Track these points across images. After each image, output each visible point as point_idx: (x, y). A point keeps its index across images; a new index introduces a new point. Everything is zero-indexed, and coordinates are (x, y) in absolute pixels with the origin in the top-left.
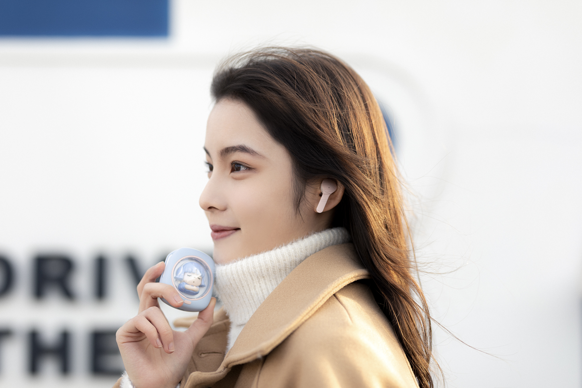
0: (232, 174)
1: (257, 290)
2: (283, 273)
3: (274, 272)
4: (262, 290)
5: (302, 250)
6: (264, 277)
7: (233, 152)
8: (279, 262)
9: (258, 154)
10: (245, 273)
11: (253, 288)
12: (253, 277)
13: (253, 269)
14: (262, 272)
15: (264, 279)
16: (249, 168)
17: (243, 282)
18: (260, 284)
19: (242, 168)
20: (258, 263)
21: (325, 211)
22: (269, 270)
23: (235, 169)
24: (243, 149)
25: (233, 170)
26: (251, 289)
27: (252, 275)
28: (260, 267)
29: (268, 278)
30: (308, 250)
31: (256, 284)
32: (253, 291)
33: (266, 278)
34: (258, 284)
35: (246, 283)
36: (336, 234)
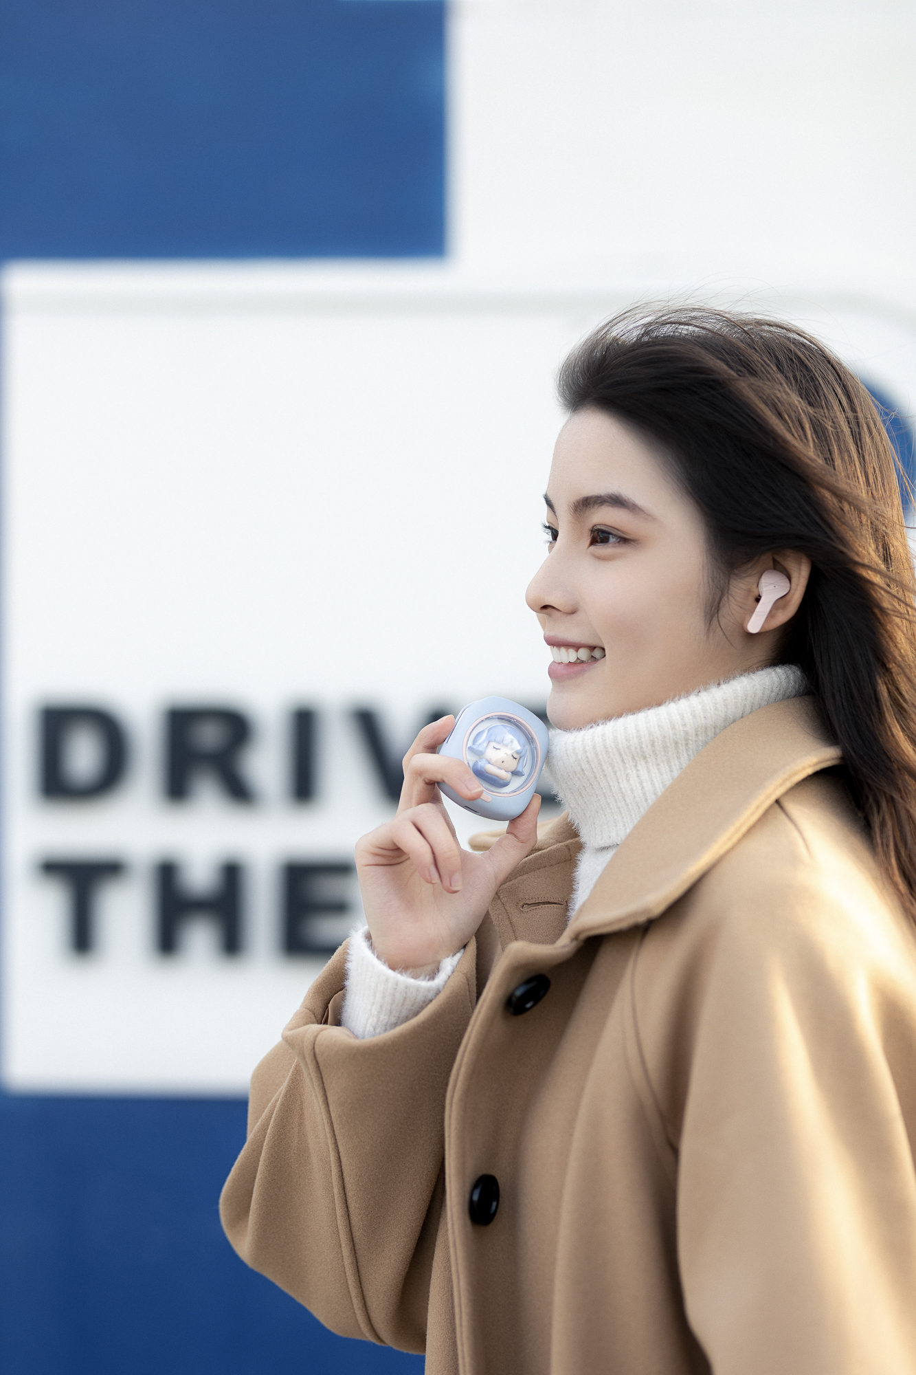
0: (592, 548)
1: (632, 782)
2: (683, 750)
3: (665, 748)
4: (641, 783)
5: (718, 706)
6: (645, 758)
7: (596, 506)
8: (674, 728)
9: (645, 513)
10: (610, 750)
11: (624, 778)
12: (625, 757)
13: (624, 741)
14: (641, 748)
15: (646, 762)
16: (624, 540)
17: (605, 767)
18: (637, 770)
19: (612, 540)
20: (635, 731)
21: (763, 631)
22: (656, 744)
23: (599, 540)
24: (616, 501)
25: (594, 542)
26: (620, 781)
27: (622, 753)
28: (639, 737)
29: (654, 760)
30: (729, 707)
31: (630, 771)
32: (624, 785)
33: (649, 760)
34: (634, 771)
35: (610, 768)
36: (783, 677)
